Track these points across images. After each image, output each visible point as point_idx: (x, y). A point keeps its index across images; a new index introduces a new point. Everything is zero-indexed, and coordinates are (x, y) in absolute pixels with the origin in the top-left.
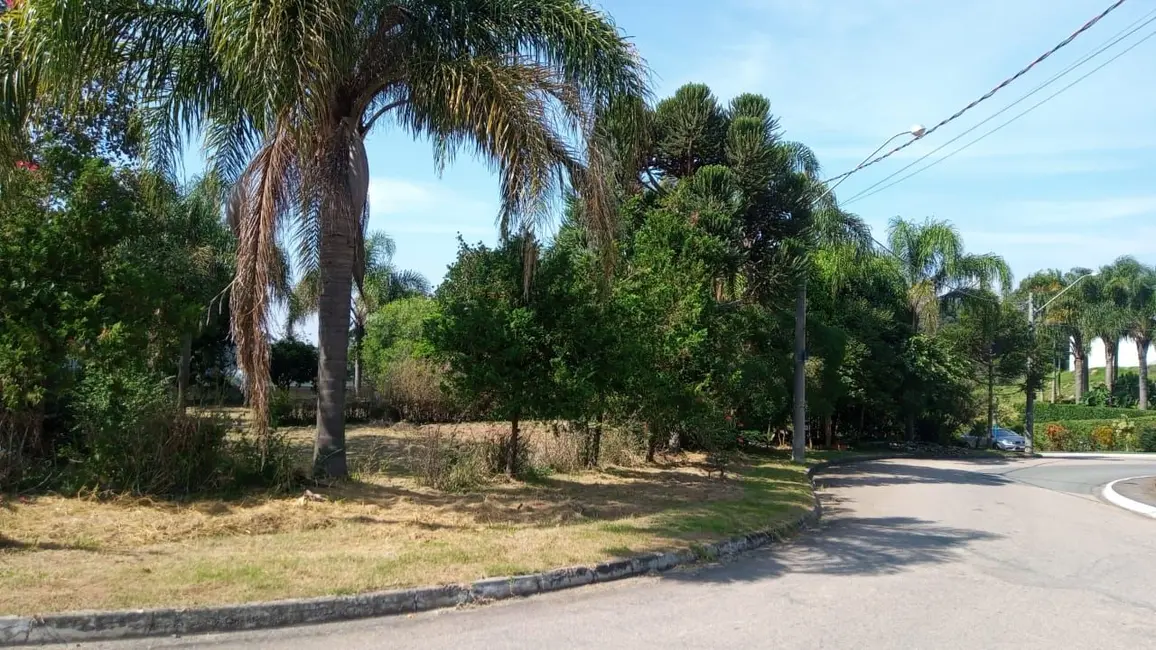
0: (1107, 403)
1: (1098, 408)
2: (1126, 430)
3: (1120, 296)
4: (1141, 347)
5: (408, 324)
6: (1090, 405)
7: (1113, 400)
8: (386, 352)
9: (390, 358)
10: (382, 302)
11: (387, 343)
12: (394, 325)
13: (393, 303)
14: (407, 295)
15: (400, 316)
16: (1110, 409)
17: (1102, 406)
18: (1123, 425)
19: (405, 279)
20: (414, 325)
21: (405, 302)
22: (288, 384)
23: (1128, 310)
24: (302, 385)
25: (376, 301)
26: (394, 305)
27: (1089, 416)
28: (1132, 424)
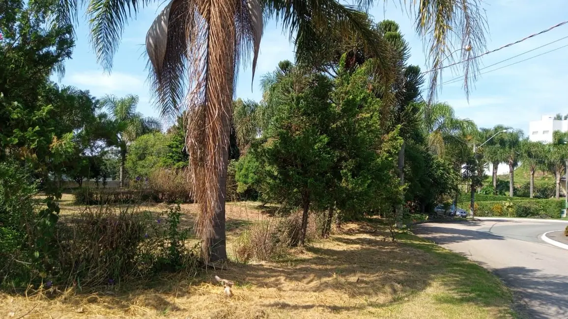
0: (494, 193)
1: (490, 195)
2: (509, 207)
3: (502, 142)
4: (511, 167)
5: (155, 147)
6: (486, 194)
7: (497, 192)
8: (141, 162)
9: (143, 165)
10: (138, 135)
11: (142, 157)
12: (145, 148)
13: (145, 135)
14: (150, 131)
15: (149, 143)
16: (496, 196)
17: (492, 194)
18: (507, 204)
19: (148, 121)
20: (158, 148)
21: (152, 136)
22: (82, 179)
23: (507, 149)
24: (90, 180)
25: (134, 134)
26: (145, 137)
27: (485, 199)
28: (512, 204)
